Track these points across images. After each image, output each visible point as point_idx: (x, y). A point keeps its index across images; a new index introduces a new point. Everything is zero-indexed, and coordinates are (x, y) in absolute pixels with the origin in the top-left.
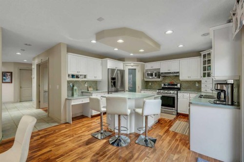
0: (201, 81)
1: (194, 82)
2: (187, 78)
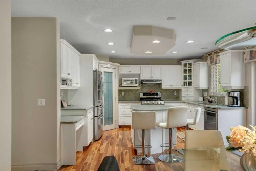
0: (181, 90)
1: (173, 91)
2: (170, 87)
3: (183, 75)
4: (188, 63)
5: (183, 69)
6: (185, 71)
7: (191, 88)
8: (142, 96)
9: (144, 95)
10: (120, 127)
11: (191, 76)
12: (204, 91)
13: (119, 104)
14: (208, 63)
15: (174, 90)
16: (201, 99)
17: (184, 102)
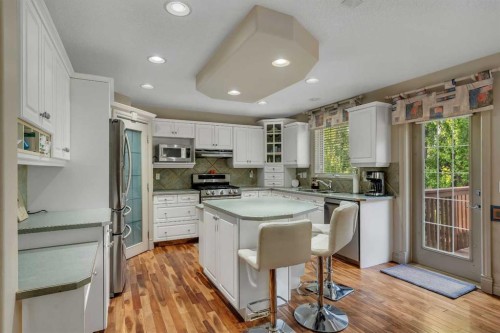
0: (262, 169)
1: (247, 171)
2: (246, 164)
3: (266, 143)
4: (274, 123)
5: (266, 134)
6: (270, 138)
7: (279, 167)
8: (196, 180)
9: (201, 177)
10: (156, 245)
11: (279, 146)
12: (299, 170)
13: (155, 198)
14: (311, 126)
15: (250, 170)
16: (295, 183)
17: (272, 190)
